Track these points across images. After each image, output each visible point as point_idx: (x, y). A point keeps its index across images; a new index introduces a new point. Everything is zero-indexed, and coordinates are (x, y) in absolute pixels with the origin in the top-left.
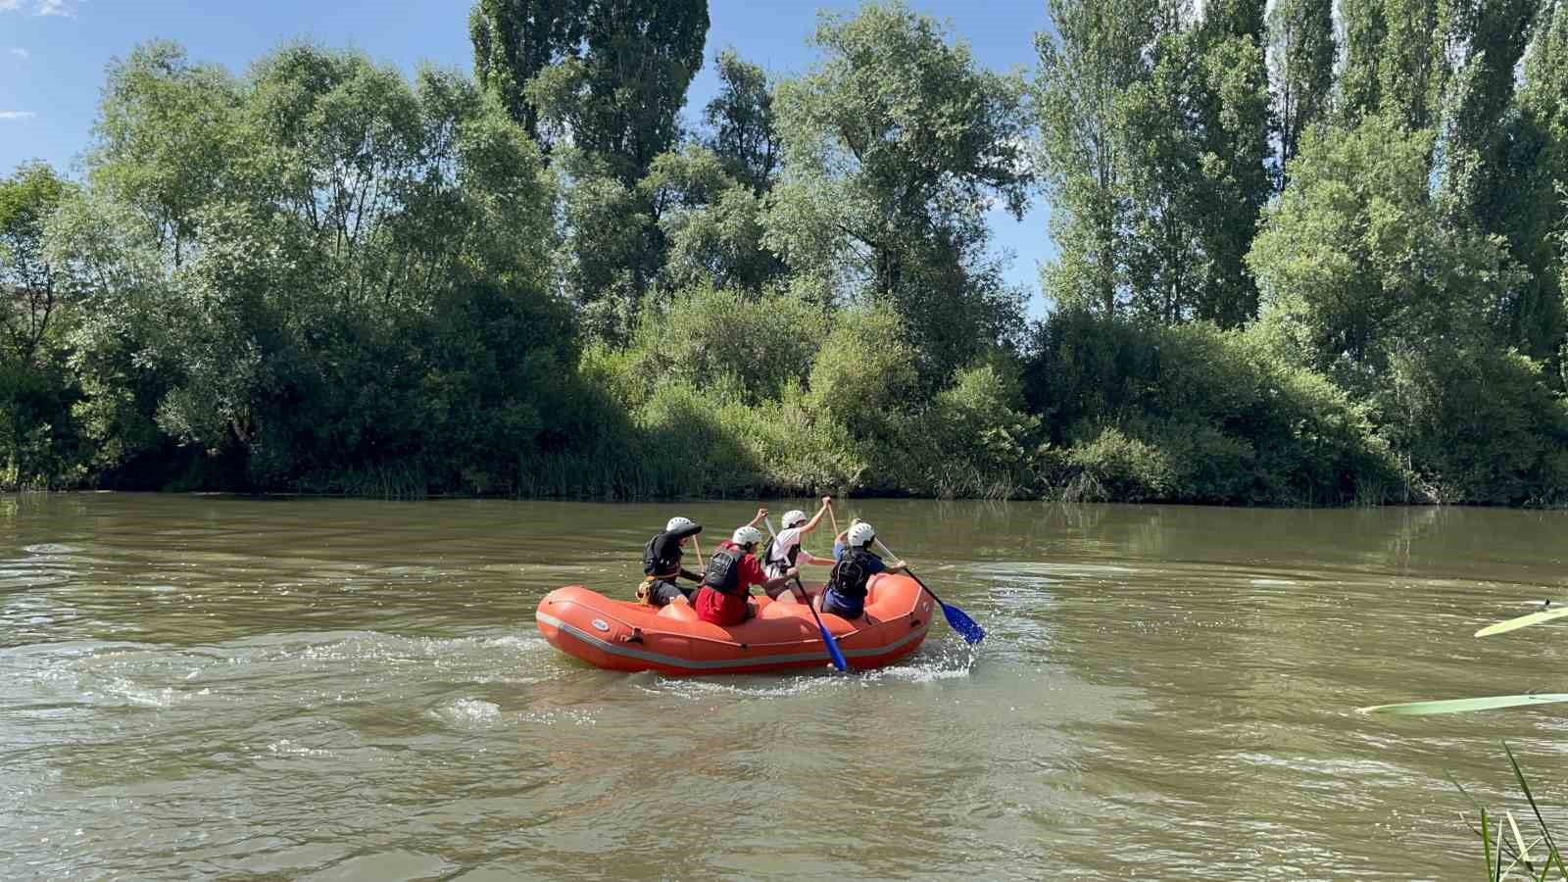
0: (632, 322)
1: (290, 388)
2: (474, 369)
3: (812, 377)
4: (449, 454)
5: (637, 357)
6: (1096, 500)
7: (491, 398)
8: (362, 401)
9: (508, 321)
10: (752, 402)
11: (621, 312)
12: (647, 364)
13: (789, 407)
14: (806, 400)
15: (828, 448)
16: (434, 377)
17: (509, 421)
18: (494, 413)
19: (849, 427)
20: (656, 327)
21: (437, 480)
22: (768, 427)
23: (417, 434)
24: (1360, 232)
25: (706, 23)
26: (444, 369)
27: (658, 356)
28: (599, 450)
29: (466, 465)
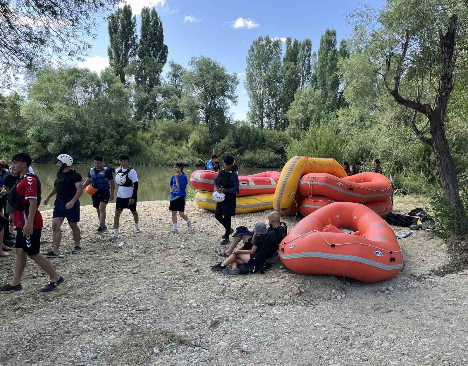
0: (149, 126)
1: (75, 142)
2: (115, 138)
3: (189, 140)
4: (110, 156)
5: (149, 135)
6: (248, 167)
7: (119, 144)
8: (91, 145)
9: (122, 128)
10: (176, 145)
11: (146, 123)
12: (152, 136)
13: (184, 147)
14: (187, 145)
15: (192, 155)
16: (107, 140)
17: (123, 149)
18: (119, 148)
19: (197, 151)
20: (154, 127)
21: (107, 162)
22: (178, 151)
23: (103, 152)
24: (306, 111)
25: (167, 52)
26: (109, 139)
27: (155, 134)
28: (142, 155)
29: (114, 159)
